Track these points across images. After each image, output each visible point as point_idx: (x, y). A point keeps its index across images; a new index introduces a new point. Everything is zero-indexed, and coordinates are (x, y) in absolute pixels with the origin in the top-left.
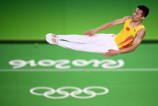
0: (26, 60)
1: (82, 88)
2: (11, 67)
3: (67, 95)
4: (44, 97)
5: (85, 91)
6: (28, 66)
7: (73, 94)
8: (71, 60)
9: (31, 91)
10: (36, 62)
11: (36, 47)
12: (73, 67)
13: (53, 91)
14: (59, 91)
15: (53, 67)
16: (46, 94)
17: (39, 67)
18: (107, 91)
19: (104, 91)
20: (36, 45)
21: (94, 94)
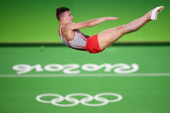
0: (31, 65)
1: (93, 95)
2: (15, 72)
3: (77, 102)
4: (51, 104)
5: (97, 98)
6: (34, 71)
7: (83, 101)
9: (38, 98)
10: (43, 67)
11: (42, 50)
13: (61, 98)
14: (68, 98)
15: (61, 72)
16: (53, 102)
17: (45, 72)
18: (120, 98)
19: (117, 98)
20: (43, 48)
21: (106, 101)
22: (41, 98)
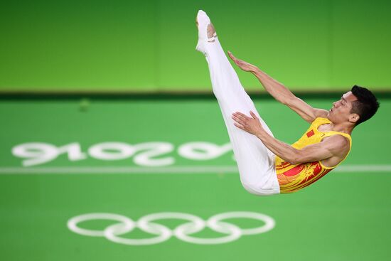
0: (58, 144)
1: (205, 218)
2: (18, 161)
3: (165, 233)
4: (104, 239)
5: (214, 223)
6: (63, 159)
8: (177, 144)
9: (72, 225)
10: (84, 149)
11: (83, 110)
12: (181, 161)
13: (129, 225)
14: (143, 224)
15: (129, 161)
16: (109, 233)
17: (91, 161)
18: (270, 224)
19: (262, 224)
21: (236, 233)
22: (80, 225)
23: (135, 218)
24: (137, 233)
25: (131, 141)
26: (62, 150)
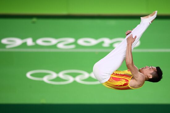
0: (22, 38)
1: (89, 72)
2: (4, 46)
3: (71, 79)
4: (43, 82)
5: (93, 75)
6: (24, 45)
7: (78, 79)
8: (77, 38)
9: (28, 75)
10: (34, 41)
11: (34, 23)
12: (78, 46)
13: (54, 75)
14: (61, 75)
15: (55, 46)
16: (45, 79)
17: (37, 46)
20: (34, 20)
22: (32, 75)
23: (57, 72)
24: (58, 79)
25: (56, 37)
26: (24, 41)
